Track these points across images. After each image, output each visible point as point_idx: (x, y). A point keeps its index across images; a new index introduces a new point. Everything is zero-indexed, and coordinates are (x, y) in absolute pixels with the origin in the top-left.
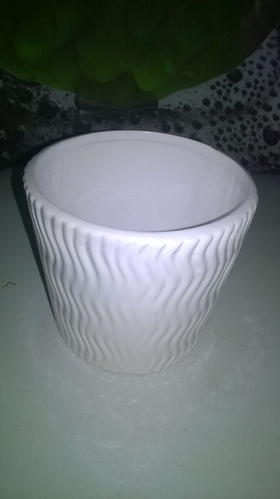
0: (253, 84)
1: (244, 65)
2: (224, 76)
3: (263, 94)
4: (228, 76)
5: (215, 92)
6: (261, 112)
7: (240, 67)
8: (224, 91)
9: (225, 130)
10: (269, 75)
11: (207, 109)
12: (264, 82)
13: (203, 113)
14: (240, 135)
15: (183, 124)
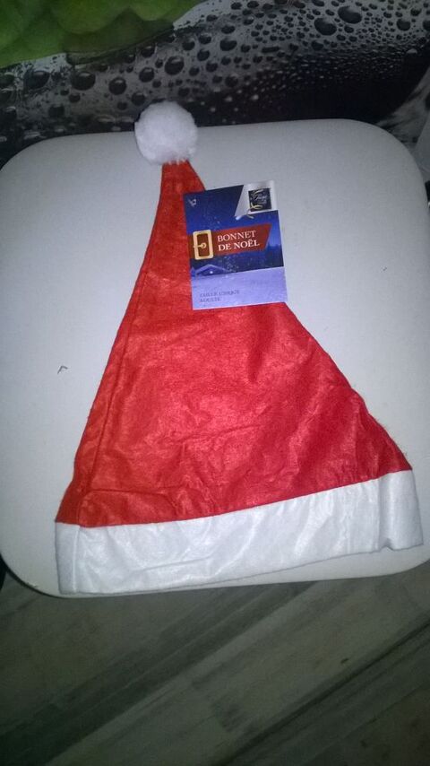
15: (210, 35)
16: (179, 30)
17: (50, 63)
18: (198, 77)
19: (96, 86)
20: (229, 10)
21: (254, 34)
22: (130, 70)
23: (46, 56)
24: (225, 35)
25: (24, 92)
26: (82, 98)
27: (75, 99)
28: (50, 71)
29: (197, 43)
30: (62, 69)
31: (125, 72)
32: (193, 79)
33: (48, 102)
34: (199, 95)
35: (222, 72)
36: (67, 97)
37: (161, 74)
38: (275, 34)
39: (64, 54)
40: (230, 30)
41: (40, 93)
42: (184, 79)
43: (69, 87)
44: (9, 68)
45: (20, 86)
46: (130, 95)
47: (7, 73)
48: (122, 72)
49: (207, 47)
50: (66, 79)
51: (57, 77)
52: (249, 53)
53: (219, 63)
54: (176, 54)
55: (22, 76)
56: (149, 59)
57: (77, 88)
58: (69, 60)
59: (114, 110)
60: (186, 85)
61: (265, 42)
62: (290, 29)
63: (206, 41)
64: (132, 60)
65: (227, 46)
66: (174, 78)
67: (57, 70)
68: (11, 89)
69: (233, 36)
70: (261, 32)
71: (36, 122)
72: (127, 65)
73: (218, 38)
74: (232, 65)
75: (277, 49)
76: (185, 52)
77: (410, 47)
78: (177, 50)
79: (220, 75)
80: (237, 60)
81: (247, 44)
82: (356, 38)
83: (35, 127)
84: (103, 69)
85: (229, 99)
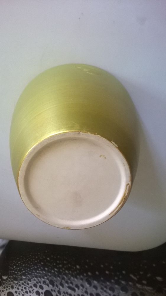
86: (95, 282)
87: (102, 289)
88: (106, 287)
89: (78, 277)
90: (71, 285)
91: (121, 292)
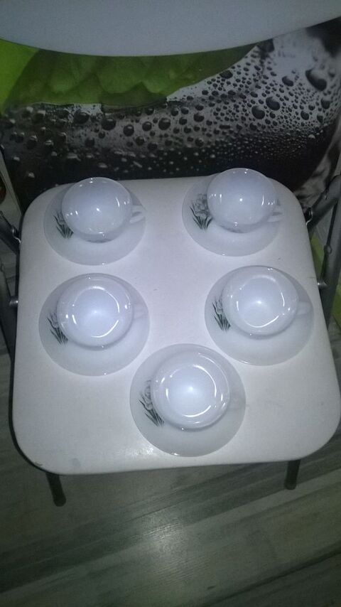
0: (242, 80)
1: (234, 68)
2: (218, 75)
3: (250, 86)
4: (221, 75)
5: (211, 86)
6: (249, 98)
7: (230, 69)
8: (219, 85)
9: (222, 108)
10: (254, 75)
11: (205, 97)
12: (250, 79)
13: (203, 100)
14: (235, 111)
15: (187, 108)
16: (170, 102)
17: (91, 109)
18: (178, 135)
19: (115, 129)
20: (200, 95)
21: (215, 114)
22: (137, 121)
23: (89, 103)
24: (197, 111)
25: (73, 125)
26: (106, 135)
27: (102, 136)
28: (90, 114)
29: (180, 112)
30: (98, 115)
31: (135, 123)
32: (175, 135)
33: (86, 135)
34: (178, 147)
35: (193, 135)
36: (97, 134)
37: (156, 127)
38: (228, 116)
39: (100, 105)
40: (200, 108)
41: (82, 128)
42: (169, 134)
43: (100, 127)
44: (67, 106)
45: (71, 120)
46: (136, 138)
47: (65, 109)
48: (132, 121)
49: (186, 117)
50: (98, 121)
51: (94, 119)
52: (211, 126)
53: (192, 128)
54: (166, 116)
55: (73, 113)
56: (149, 116)
57: (104, 128)
58: (102, 109)
59: (124, 147)
60: (170, 139)
61: (222, 121)
62: (238, 114)
63: (185, 112)
64: (140, 115)
65: (198, 118)
66: (163, 132)
67: (95, 114)
68: (65, 120)
69: (202, 113)
70: (219, 113)
71: (76, 148)
72: (136, 117)
73: (193, 112)
74: (200, 132)
75: (229, 127)
76: (172, 116)
77: (310, 133)
78: (167, 114)
79: (192, 137)
80: (204, 130)
81: (211, 120)
82: (276, 123)
83: (75, 151)
84: (121, 118)
85: (197, 154)
86: (189, 146)
87: (181, 140)
88: (176, 144)
89: (214, 144)
90: (225, 131)
91: (157, 143)
